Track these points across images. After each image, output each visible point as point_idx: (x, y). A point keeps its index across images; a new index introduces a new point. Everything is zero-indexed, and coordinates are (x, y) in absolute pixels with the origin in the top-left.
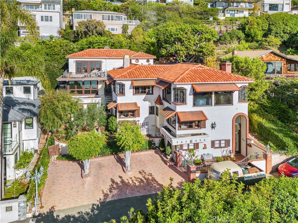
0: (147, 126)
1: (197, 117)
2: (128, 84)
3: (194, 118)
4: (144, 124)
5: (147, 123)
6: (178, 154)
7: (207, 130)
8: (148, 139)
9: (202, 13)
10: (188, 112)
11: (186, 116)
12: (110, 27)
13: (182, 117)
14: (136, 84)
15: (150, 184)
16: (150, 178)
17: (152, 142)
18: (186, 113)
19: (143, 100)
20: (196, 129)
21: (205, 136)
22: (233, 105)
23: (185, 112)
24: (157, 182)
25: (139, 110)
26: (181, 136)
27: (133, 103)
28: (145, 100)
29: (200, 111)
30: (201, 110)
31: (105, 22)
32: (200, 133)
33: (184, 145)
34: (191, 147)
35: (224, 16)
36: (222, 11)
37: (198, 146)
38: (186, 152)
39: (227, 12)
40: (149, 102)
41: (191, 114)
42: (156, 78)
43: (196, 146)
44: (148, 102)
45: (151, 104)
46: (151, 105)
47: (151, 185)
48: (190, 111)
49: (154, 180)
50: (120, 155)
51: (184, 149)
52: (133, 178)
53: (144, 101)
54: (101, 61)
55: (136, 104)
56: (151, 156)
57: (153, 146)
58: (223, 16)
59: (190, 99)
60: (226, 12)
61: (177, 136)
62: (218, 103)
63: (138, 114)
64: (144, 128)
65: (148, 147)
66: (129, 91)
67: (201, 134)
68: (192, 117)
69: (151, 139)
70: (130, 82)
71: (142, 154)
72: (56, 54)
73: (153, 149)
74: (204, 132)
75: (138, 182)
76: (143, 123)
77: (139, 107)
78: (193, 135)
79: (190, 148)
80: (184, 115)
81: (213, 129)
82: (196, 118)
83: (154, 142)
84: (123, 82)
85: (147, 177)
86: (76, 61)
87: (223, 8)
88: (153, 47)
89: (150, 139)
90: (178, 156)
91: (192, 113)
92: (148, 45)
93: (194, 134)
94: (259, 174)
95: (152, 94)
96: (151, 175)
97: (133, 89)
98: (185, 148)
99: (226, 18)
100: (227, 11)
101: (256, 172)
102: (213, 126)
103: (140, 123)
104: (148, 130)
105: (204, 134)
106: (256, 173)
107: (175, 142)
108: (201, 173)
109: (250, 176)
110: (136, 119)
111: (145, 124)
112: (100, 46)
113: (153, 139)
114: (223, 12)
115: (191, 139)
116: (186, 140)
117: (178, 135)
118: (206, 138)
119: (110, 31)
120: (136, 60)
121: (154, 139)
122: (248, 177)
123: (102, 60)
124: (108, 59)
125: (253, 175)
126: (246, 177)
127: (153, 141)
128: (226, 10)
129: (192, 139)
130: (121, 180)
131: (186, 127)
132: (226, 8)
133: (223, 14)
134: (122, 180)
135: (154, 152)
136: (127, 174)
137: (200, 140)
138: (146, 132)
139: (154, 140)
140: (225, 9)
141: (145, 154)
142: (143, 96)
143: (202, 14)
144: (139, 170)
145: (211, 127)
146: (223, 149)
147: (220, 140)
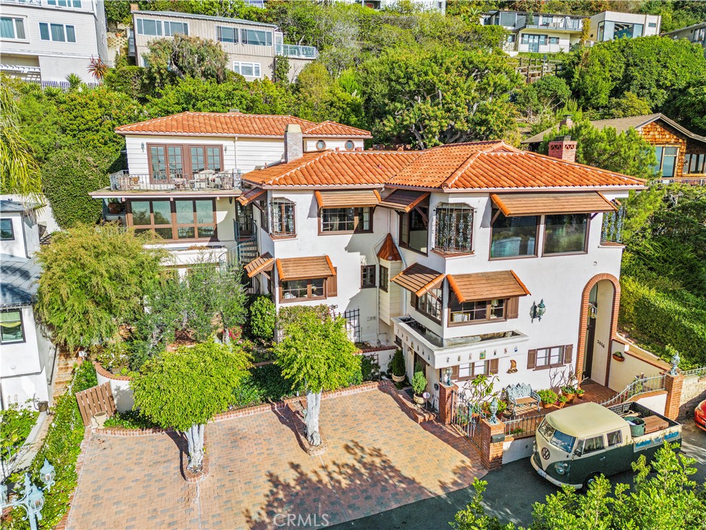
0: (356, 321)
1: (502, 287)
2: (302, 203)
3: (493, 292)
4: (348, 315)
5: (356, 313)
6: (448, 392)
7: (521, 322)
8: (361, 354)
9: (469, 37)
11: (471, 286)
12: (240, 62)
13: (463, 291)
14: (328, 201)
15: (379, 481)
16: (378, 461)
17: (372, 362)
18: (470, 279)
19: (346, 249)
20: (494, 321)
21: (516, 339)
22: (587, 252)
23: (469, 276)
24: (397, 472)
25: (333, 276)
26: (455, 344)
27: (318, 258)
28: (350, 249)
29: (506, 272)
30: (509, 269)
31: (227, 47)
32: (502, 331)
33: (460, 367)
34: (479, 371)
35: (516, 48)
36: (510, 38)
37: (497, 367)
38: (466, 384)
39: (522, 41)
40: (361, 254)
41: (484, 282)
42: (382, 186)
43: (492, 366)
44: (359, 253)
45: (367, 259)
46: (367, 262)
47: (383, 484)
48: (482, 273)
49: (387, 466)
50: (286, 402)
51: (460, 376)
52: (332, 468)
53: (348, 252)
54: (221, 146)
55: (326, 260)
56: (370, 398)
57: (373, 371)
58: (513, 48)
59: (482, 237)
60: (520, 38)
61: (445, 343)
62: (551, 248)
63: (332, 288)
64: (348, 325)
65: (360, 377)
66: (306, 223)
67: (504, 335)
68: (489, 289)
69: (367, 354)
70: (310, 196)
71: (347, 394)
72: (88, 130)
73: (375, 379)
74: (514, 330)
75: (344, 478)
76: (345, 313)
77: (335, 268)
78: (485, 338)
79: (475, 373)
80: (467, 283)
81: (536, 320)
82: (500, 291)
83: (376, 362)
84: (291, 197)
85: (368, 459)
86: (148, 145)
87: (512, 28)
88: (357, 117)
89: (364, 354)
90: (448, 397)
91: (488, 277)
92: (343, 109)
93: (487, 335)
94: (667, 434)
95: (370, 231)
96: (379, 455)
97: (317, 219)
98: (464, 373)
99: (520, 54)
100: (523, 35)
101: (661, 429)
102: (536, 313)
103: (337, 313)
104: (358, 331)
105: (514, 334)
106: (661, 432)
107: (441, 359)
108: (515, 439)
109: (648, 440)
110: (329, 302)
111: (352, 314)
112: (215, 108)
113: (372, 353)
114: (513, 41)
115: (483, 350)
116: (470, 352)
117: (447, 340)
118: (519, 346)
119: (241, 74)
120: (317, 143)
121: (377, 353)
122: (643, 443)
123: (225, 143)
124: (240, 138)
125: (653, 436)
126: (637, 445)
127: (374, 360)
128: (521, 33)
129: (486, 349)
130: (298, 475)
131: (466, 316)
132: (519, 29)
133: (513, 44)
134: (301, 474)
135: (376, 388)
136: (313, 455)
137: (506, 351)
138: (355, 336)
139: (375, 357)
140: (517, 31)
141: (355, 395)
142: (346, 238)
143: (467, 40)
144: (345, 443)
145: (531, 314)
146: (553, 370)
147: (550, 348)
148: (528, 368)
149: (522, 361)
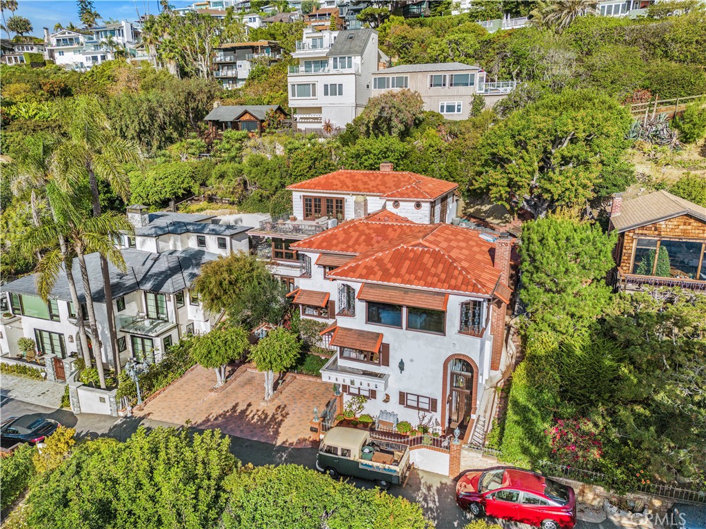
1: (363, 343)
7: (391, 370)
10: (356, 330)
11: (345, 337)
13: (337, 339)
18: (349, 333)
21: (376, 380)
23: (351, 330)
26: (344, 370)
29: (377, 333)
30: (380, 332)
32: (377, 372)
33: (351, 386)
34: (365, 393)
37: (375, 395)
43: (372, 393)
48: (360, 331)
51: (351, 391)
59: (361, 308)
74: (383, 373)
78: (365, 373)
79: (361, 394)
80: (344, 334)
91: (361, 334)
94: (387, 468)
96: (284, 416)
98: (354, 390)
102: (401, 366)
106: (382, 464)
109: (371, 464)
115: (352, 379)
116: (344, 378)
117: (340, 366)
118: (378, 385)
122: (366, 465)
125: (375, 464)
126: (362, 464)
129: (355, 380)
137: (369, 385)
144: (281, 404)
146: (422, 413)
147: (418, 396)
148: (400, 404)
149: (395, 398)
